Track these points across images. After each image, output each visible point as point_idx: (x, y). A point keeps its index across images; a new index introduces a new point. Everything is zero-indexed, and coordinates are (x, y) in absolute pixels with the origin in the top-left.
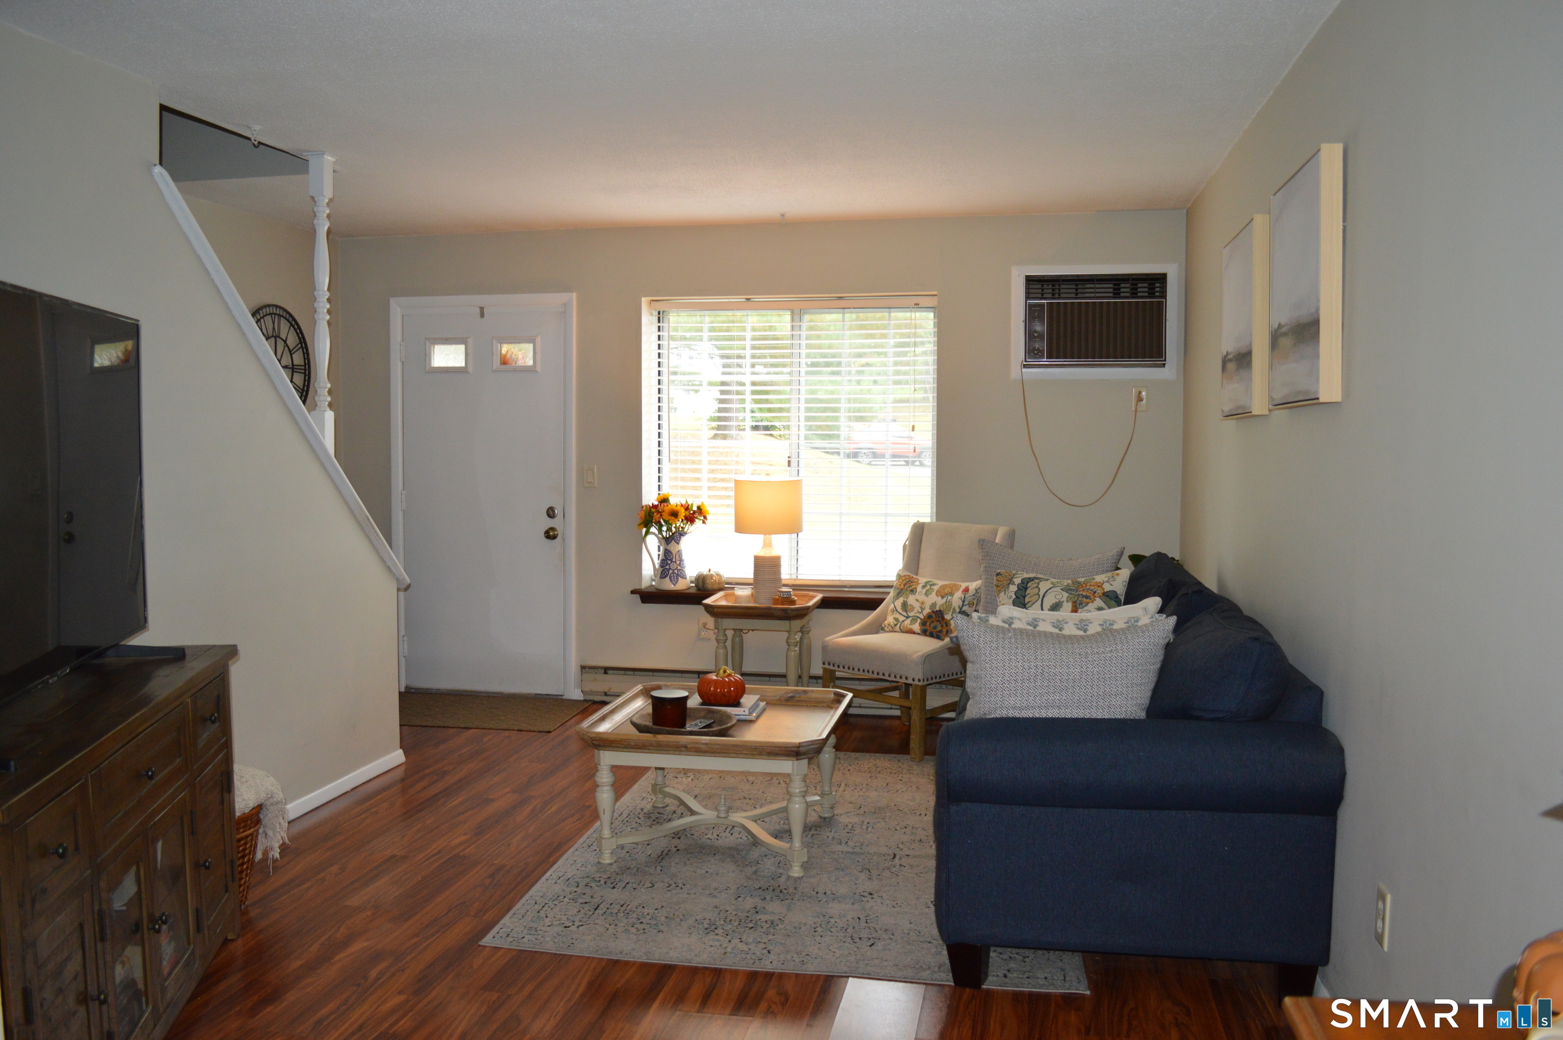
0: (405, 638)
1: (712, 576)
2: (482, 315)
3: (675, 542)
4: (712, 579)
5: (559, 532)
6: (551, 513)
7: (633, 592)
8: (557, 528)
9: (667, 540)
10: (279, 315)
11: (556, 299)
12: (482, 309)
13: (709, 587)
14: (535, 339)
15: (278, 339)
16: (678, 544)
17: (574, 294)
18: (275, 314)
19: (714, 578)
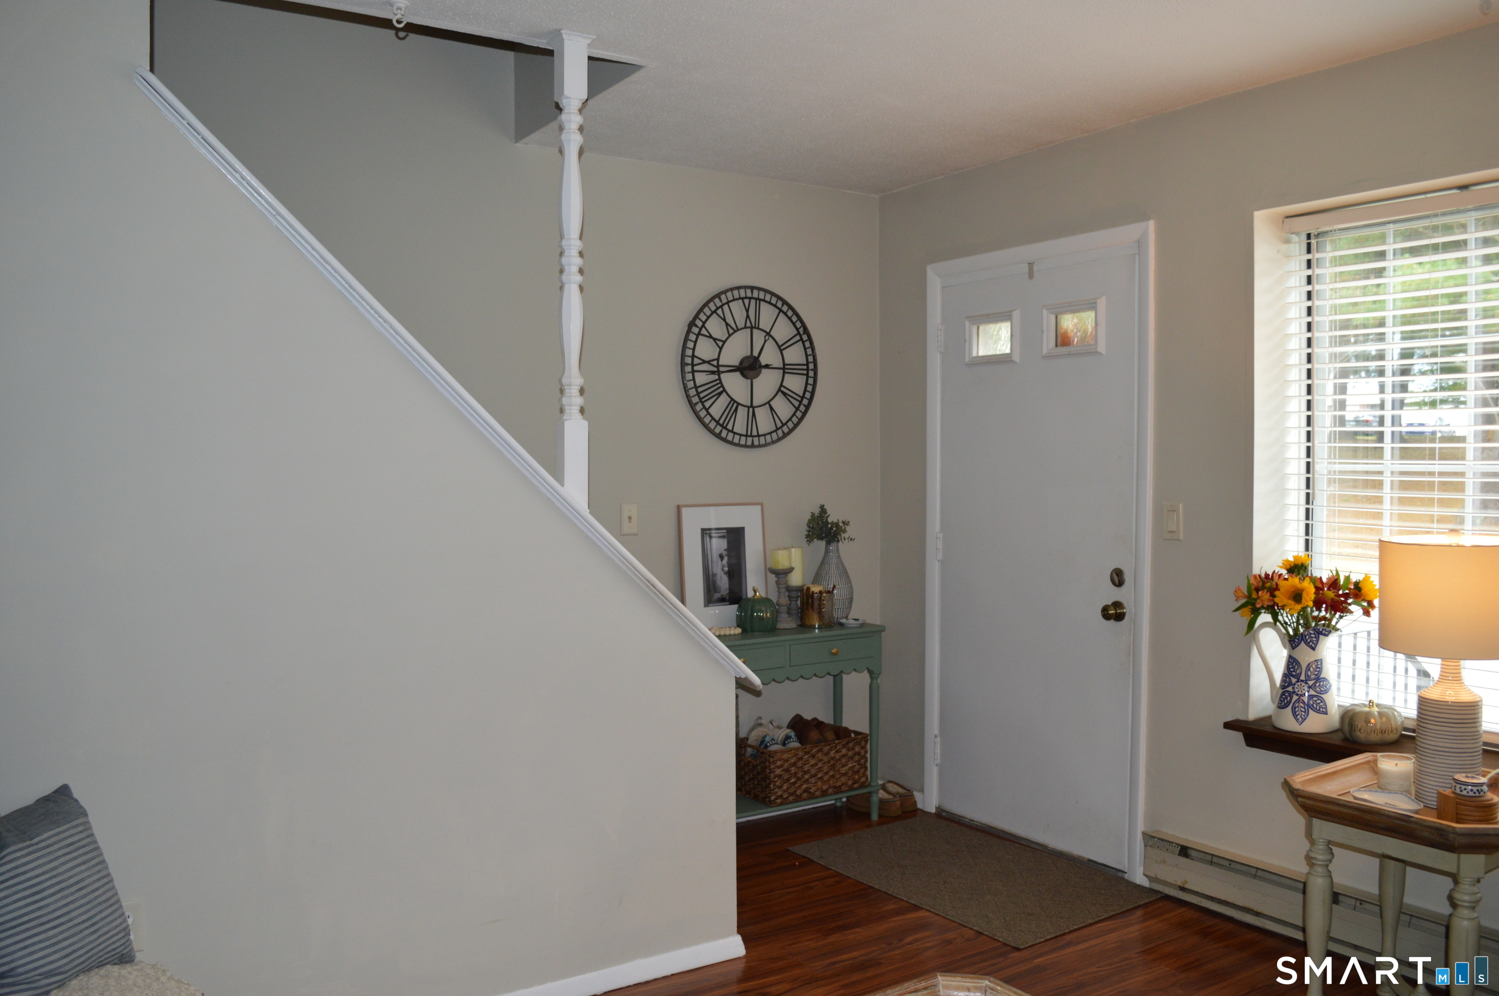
0: (938, 740)
1: (1367, 716)
2: (1031, 275)
3: (1307, 644)
4: (1368, 722)
5: (1128, 609)
6: (1118, 578)
7: (1228, 725)
8: (1125, 605)
9: (1293, 641)
10: (758, 299)
11: (1127, 233)
12: (1031, 265)
13: (1361, 736)
14: (1096, 303)
15: (755, 331)
16: (1314, 649)
17: (1151, 224)
18: (750, 298)
19: (1373, 721)
